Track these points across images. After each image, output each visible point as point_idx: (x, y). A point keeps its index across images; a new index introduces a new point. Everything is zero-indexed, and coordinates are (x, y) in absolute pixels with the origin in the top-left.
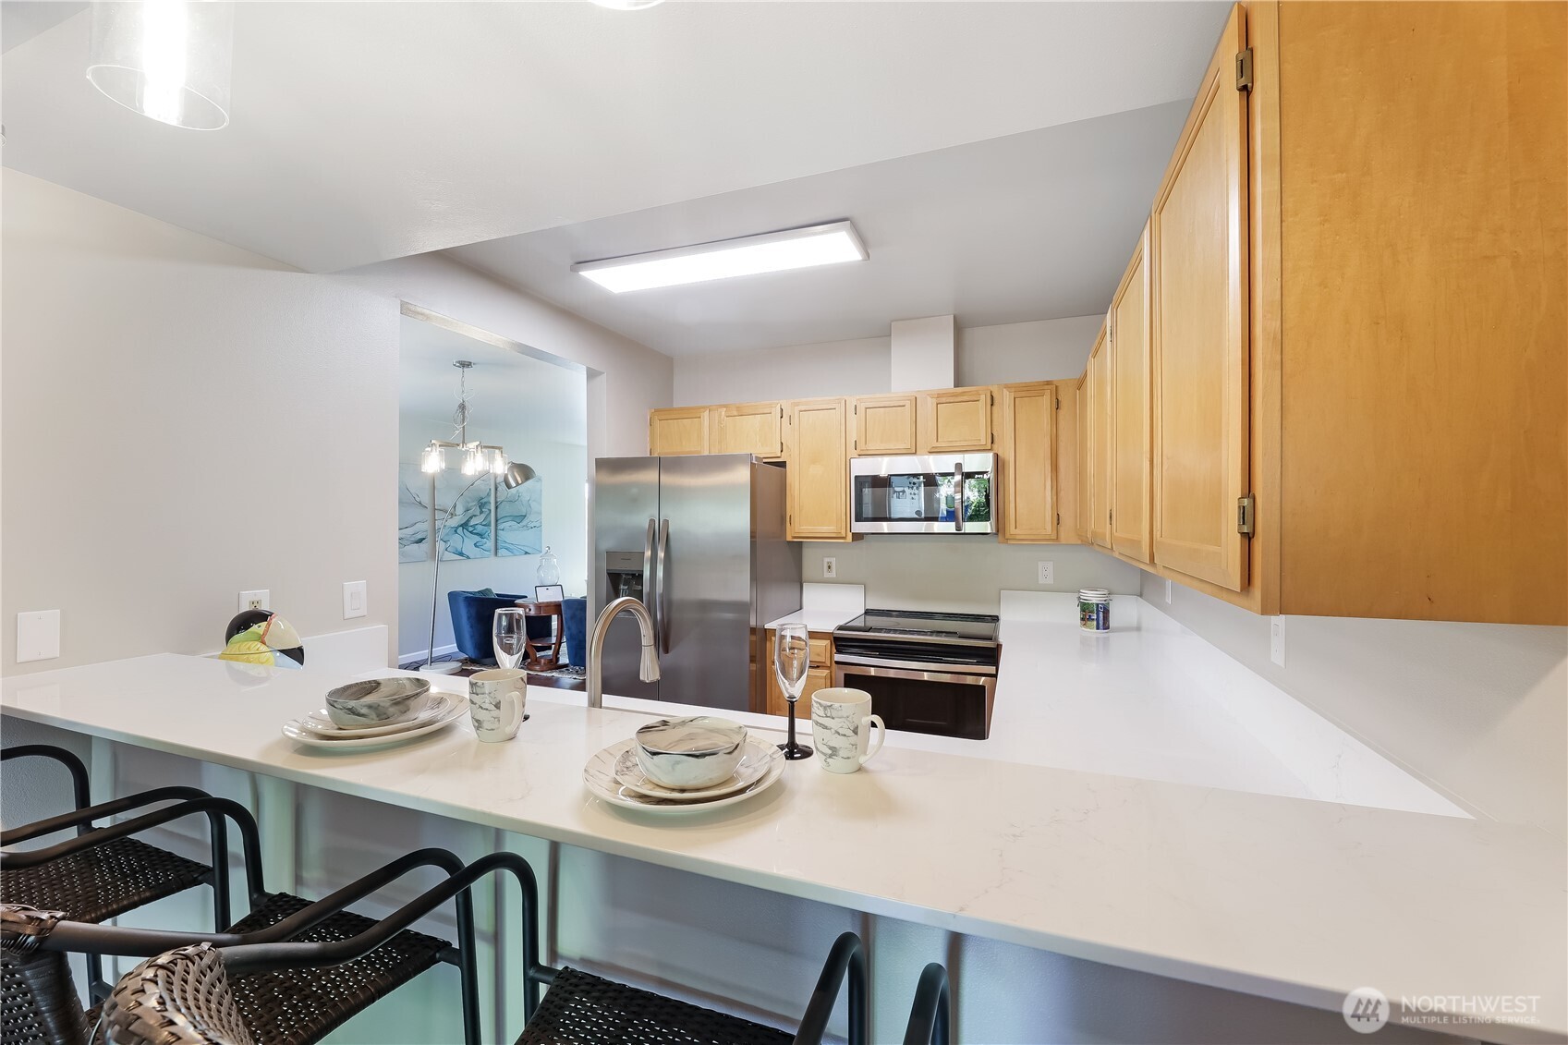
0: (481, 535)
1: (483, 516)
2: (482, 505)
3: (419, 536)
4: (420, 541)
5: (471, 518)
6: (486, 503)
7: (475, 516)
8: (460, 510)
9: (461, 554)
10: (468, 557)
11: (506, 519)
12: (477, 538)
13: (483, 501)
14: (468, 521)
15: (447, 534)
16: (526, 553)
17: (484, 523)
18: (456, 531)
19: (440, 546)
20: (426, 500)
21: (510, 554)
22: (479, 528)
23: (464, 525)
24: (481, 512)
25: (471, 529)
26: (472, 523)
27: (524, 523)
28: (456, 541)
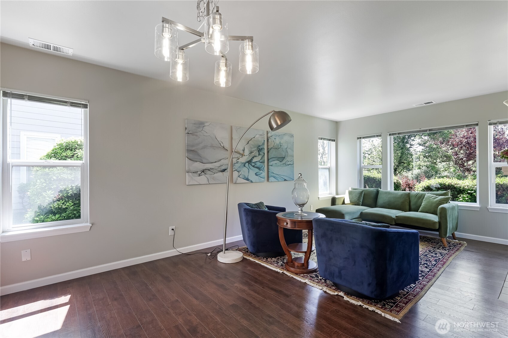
0: (259, 168)
1: (260, 157)
2: (260, 150)
3: (223, 168)
4: (224, 170)
5: (253, 157)
6: (262, 149)
7: (256, 156)
8: (247, 152)
9: (247, 179)
10: (252, 182)
11: (274, 159)
12: (257, 170)
13: (260, 147)
14: (252, 159)
15: (239, 167)
16: (285, 180)
17: (261, 161)
18: (244, 165)
19: (236, 174)
20: (227, 145)
21: (277, 181)
22: (258, 164)
23: (249, 162)
24: (259, 154)
25: (253, 164)
26: (254, 160)
27: (284, 162)
28: (244, 171)
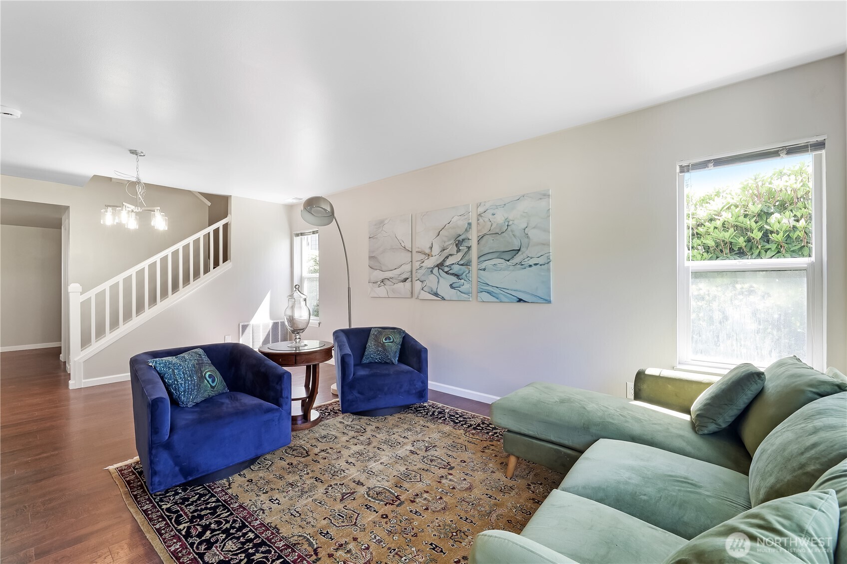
0: (457, 276)
1: (460, 255)
2: (458, 244)
3: (404, 276)
4: (405, 280)
5: (447, 257)
6: (463, 240)
7: (451, 255)
8: (436, 250)
9: (436, 294)
10: (443, 299)
11: (489, 256)
12: (454, 279)
13: (460, 238)
14: (444, 261)
15: (424, 275)
16: (520, 300)
17: (462, 262)
18: (432, 271)
19: (418, 285)
20: (409, 244)
21: (494, 299)
22: (456, 269)
23: (440, 266)
24: (458, 251)
25: (446, 269)
26: (448, 263)
27: (518, 259)
28: (432, 281)
